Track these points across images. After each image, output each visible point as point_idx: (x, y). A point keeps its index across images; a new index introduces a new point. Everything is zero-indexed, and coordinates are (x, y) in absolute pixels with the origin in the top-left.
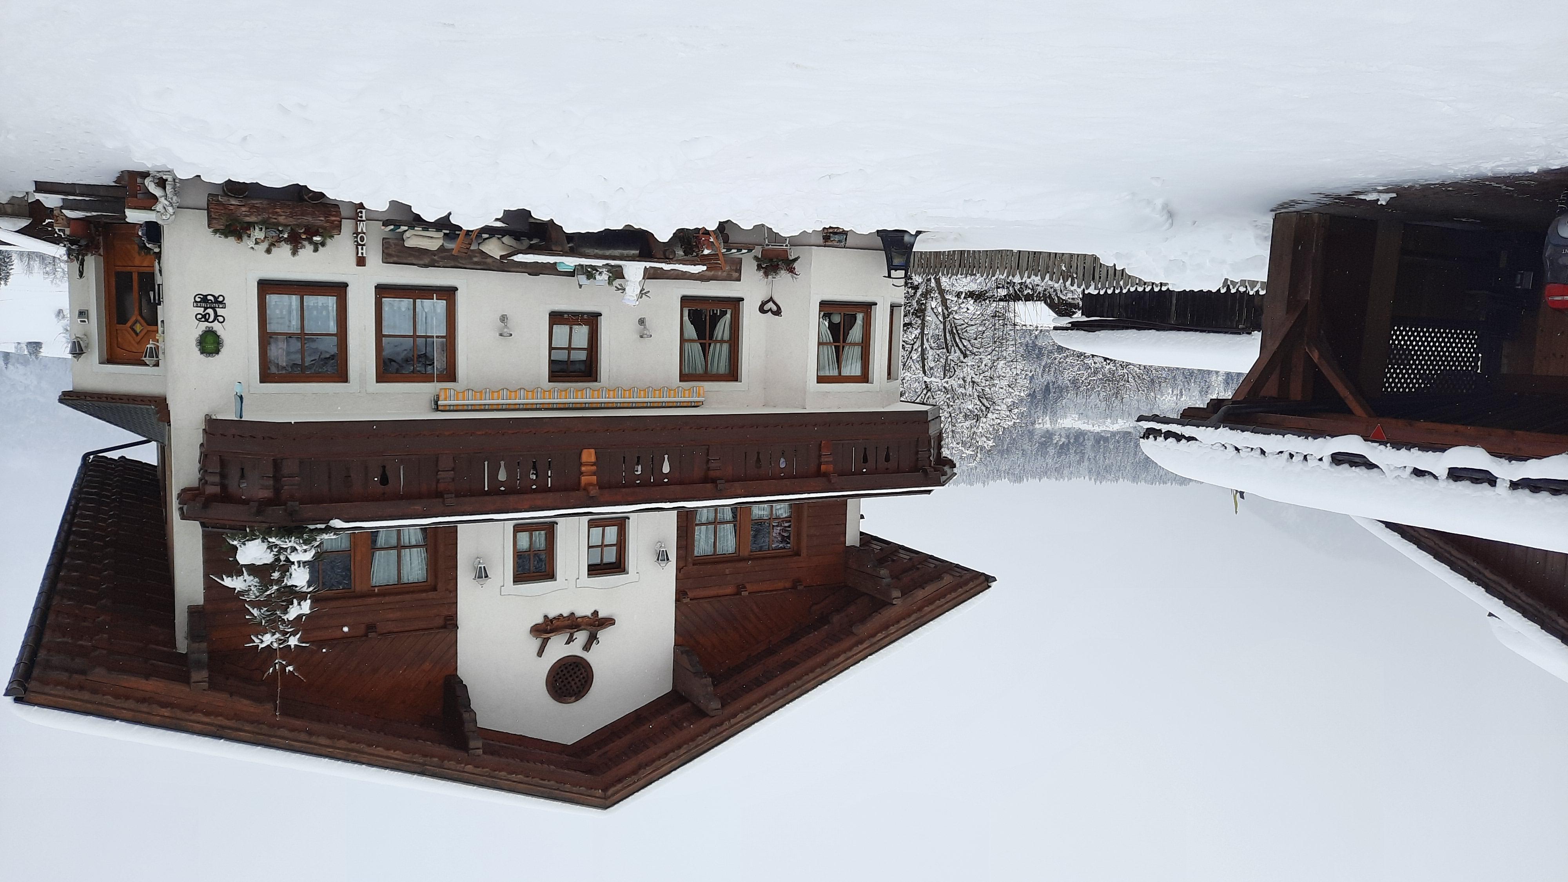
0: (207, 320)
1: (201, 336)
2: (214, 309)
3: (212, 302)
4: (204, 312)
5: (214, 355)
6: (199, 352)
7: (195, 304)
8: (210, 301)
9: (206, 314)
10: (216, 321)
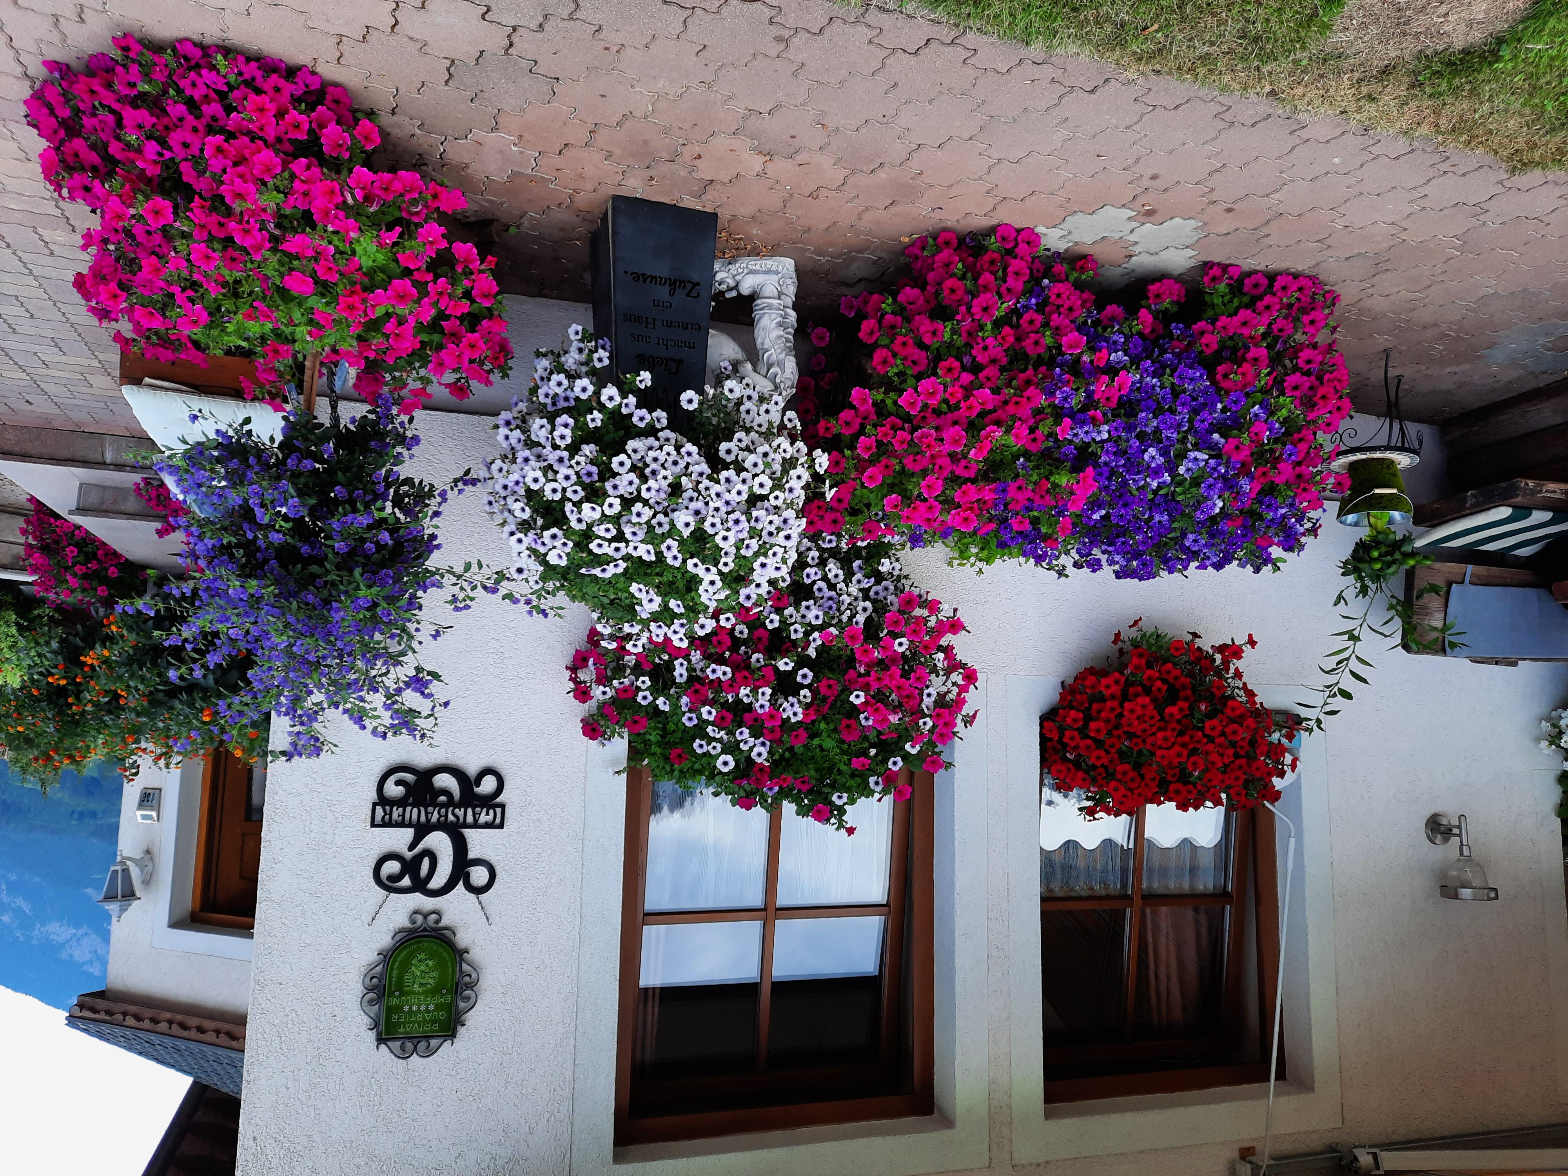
0: (420, 886)
1: (388, 957)
2: (456, 832)
3: (451, 802)
4: (412, 847)
5: (434, 1042)
6: (372, 1035)
7: (379, 811)
8: (443, 798)
9: (419, 859)
10: (460, 885)
